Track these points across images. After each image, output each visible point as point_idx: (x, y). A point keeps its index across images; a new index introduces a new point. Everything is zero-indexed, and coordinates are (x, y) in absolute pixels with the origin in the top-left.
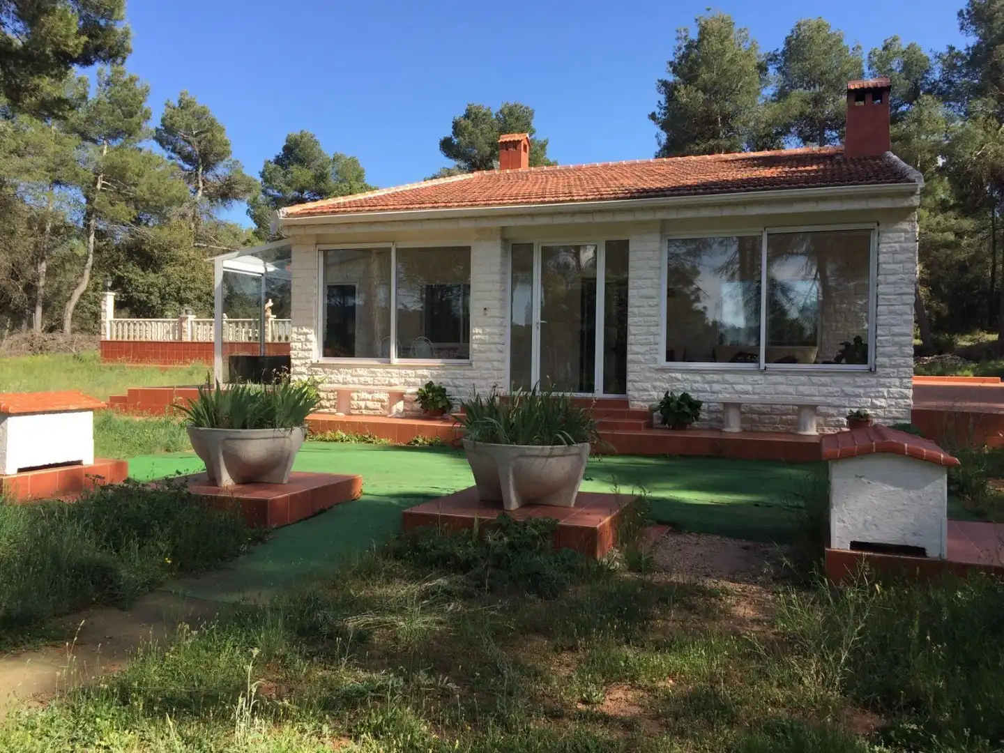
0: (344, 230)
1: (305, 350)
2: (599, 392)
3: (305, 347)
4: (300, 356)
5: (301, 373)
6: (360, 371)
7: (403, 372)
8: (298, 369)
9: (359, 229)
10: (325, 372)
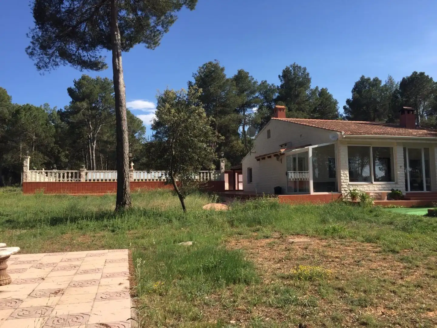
0: (355, 140)
1: (346, 180)
2: (425, 191)
3: (346, 179)
4: (345, 181)
5: (345, 188)
6: (365, 186)
7: (378, 186)
8: (344, 186)
9: (359, 140)
10: (353, 187)
